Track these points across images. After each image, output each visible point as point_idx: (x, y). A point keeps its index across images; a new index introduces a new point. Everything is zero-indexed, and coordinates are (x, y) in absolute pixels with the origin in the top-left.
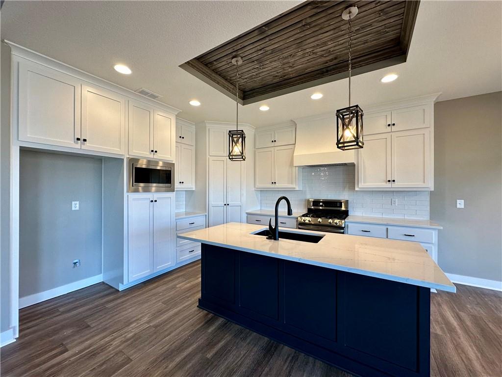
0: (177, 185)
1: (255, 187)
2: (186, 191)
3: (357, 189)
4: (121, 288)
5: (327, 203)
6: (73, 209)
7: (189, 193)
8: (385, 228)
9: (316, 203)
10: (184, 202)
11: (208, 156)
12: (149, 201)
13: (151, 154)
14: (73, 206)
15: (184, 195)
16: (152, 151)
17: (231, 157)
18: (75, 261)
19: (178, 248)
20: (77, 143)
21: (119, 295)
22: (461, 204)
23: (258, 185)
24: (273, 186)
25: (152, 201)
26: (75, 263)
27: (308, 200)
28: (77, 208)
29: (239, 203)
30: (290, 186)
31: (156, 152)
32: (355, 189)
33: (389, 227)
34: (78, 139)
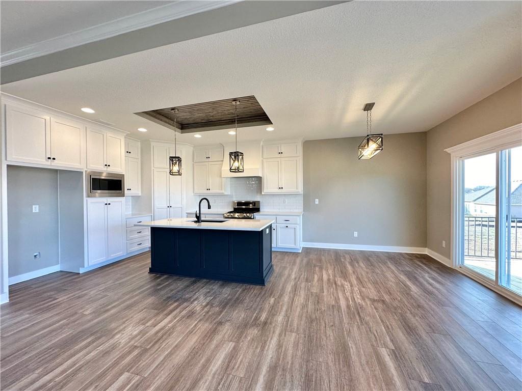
0: (126, 192)
1: (194, 192)
2: (132, 196)
3: (263, 193)
4: (82, 271)
5: (247, 204)
6: (33, 211)
7: (136, 198)
8: (275, 217)
9: (239, 204)
10: (131, 207)
11: (152, 168)
12: (104, 204)
13: (104, 167)
14: (33, 209)
15: (131, 201)
16: (106, 165)
17: (171, 173)
18: (35, 254)
19: (128, 241)
20: (48, 161)
21: (81, 275)
22: (317, 202)
23: (196, 191)
24: (208, 191)
25: (106, 204)
26: (35, 256)
27: (234, 202)
28: (37, 211)
29: (180, 205)
30: (221, 192)
31: (109, 166)
32: (261, 193)
33: (278, 217)
34: (49, 158)
